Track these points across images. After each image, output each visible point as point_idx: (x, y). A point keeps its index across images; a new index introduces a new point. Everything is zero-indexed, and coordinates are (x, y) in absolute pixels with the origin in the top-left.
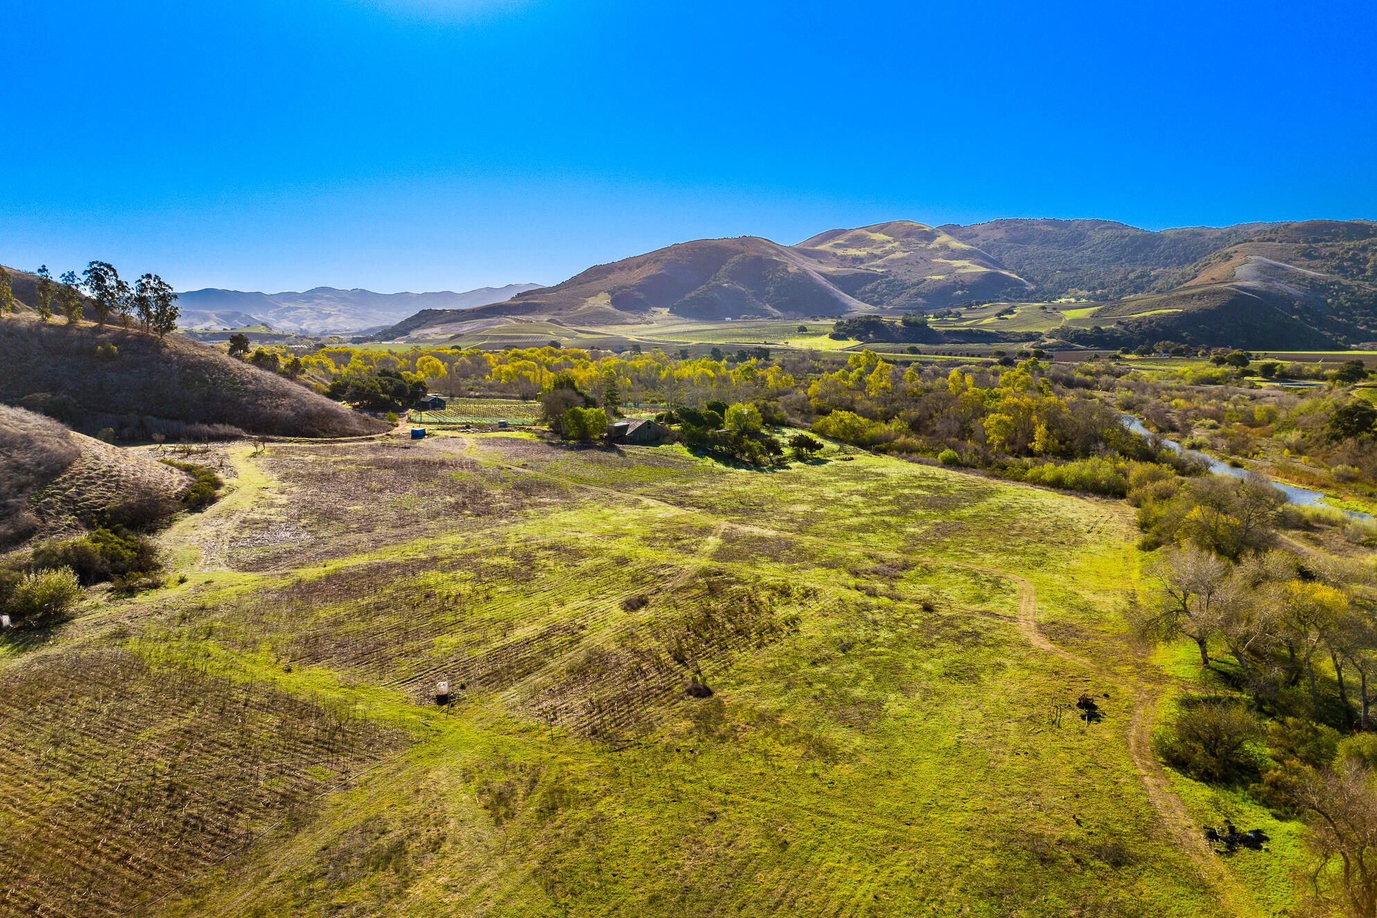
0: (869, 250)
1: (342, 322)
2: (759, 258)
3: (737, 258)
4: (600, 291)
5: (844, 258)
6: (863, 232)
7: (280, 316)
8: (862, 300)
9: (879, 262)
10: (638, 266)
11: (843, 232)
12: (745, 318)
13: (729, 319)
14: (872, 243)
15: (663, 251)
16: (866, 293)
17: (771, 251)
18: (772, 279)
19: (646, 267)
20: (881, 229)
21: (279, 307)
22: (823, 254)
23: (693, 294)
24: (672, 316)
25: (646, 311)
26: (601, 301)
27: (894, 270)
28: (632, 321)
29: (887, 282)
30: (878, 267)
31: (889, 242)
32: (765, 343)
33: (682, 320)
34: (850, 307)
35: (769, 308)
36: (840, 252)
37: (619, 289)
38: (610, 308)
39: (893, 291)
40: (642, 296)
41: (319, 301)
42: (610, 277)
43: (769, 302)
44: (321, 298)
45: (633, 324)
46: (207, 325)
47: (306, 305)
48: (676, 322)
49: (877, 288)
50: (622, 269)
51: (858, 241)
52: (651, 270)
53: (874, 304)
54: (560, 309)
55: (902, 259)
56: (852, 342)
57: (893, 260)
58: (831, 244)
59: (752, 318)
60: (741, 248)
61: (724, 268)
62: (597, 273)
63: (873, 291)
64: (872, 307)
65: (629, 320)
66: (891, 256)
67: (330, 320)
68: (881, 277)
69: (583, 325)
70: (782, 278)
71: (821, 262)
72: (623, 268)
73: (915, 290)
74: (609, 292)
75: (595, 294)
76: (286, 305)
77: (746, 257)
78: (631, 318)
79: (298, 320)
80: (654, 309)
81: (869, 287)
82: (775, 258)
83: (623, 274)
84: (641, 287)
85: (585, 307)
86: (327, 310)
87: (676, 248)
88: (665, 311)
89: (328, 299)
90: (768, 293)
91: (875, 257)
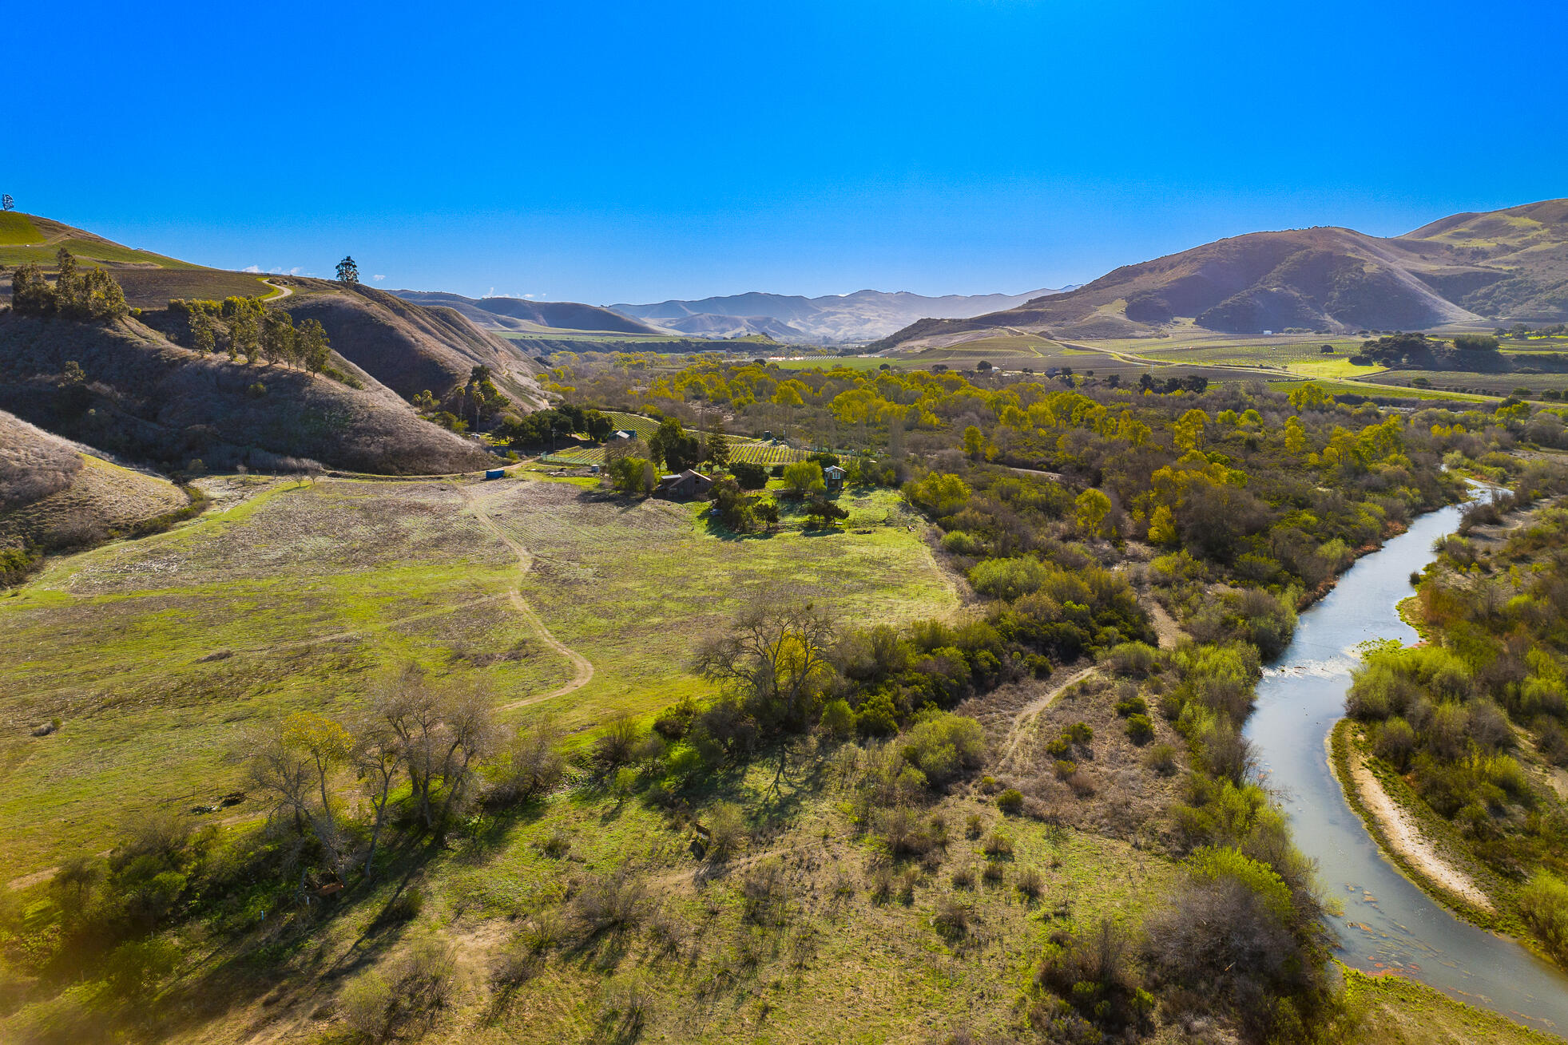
0: (1501, 240)
1: (880, 328)
2: (1329, 255)
3: (1297, 255)
4: (1117, 298)
5: (1461, 252)
6: (1500, 216)
7: (819, 321)
8: (1469, 309)
9: (1512, 257)
10: (1172, 267)
11: (1469, 217)
12: (1290, 332)
13: (1267, 332)
14: (1508, 230)
15: (1204, 249)
16: (1475, 298)
17: (1348, 246)
18: (1338, 282)
19: (1180, 268)
20: (1529, 211)
21: (818, 311)
22: (1433, 247)
23: (1229, 302)
24: (1198, 328)
25: (1165, 321)
26: (1114, 311)
27: (1528, 267)
28: (1143, 334)
29: (1509, 284)
30: (1507, 263)
31: (1535, 229)
32: (1261, 367)
33: (1207, 333)
34: (1445, 318)
35: (1328, 318)
36: (1458, 244)
37: (1139, 296)
38: (1123, 318)
39: (1515, 297)
40: (1164, 303)
41: (859, 305)
42: (1136, 280)
43: (1329, 310)
44: (862, 302)
45: (1142, 337)
46: (737, 331)
47: (848, 310)
48: (1197, 335)
49: (1494, 291)
50: (1152, 270)
51: (1490, 228)
52: (1183, 272)
53: (1484, 314)
54: (1064, 319)
55: (1547, 251)
56: (1376, 368)
57: (1532, 254)
58: (1449, 233)
59: (1299, 332)
60: (1307, 242)
61: (1279, 267)
62: (1124, 274)
63: (1487, 296)
64: (1479, 318)
65: (1137, 333)
66: (1531, 249)
67: (868, 326)
68: (1505, 277)
69: (1077, 338)
70: (1353, 281)
71: (1425, 258)
72: (1155, 268)
73: (1549, 296)
74: (1126, 298)
75: (1109, 301)
76: (826, 309)
77: (1311, 253)
78: (1143, 330)
79: (836, 326)
80: (1176, 319)
81: (1483, 291)
82: (1350, 254)
83: (1152, 276)
84: (1167, 293)
85: (1094, 315)
86: (867, 315)
87: (1223, 245)
88: (1189, 322)
89: (870, 303)
90: (1331, 298)
91: (1506, 249)
